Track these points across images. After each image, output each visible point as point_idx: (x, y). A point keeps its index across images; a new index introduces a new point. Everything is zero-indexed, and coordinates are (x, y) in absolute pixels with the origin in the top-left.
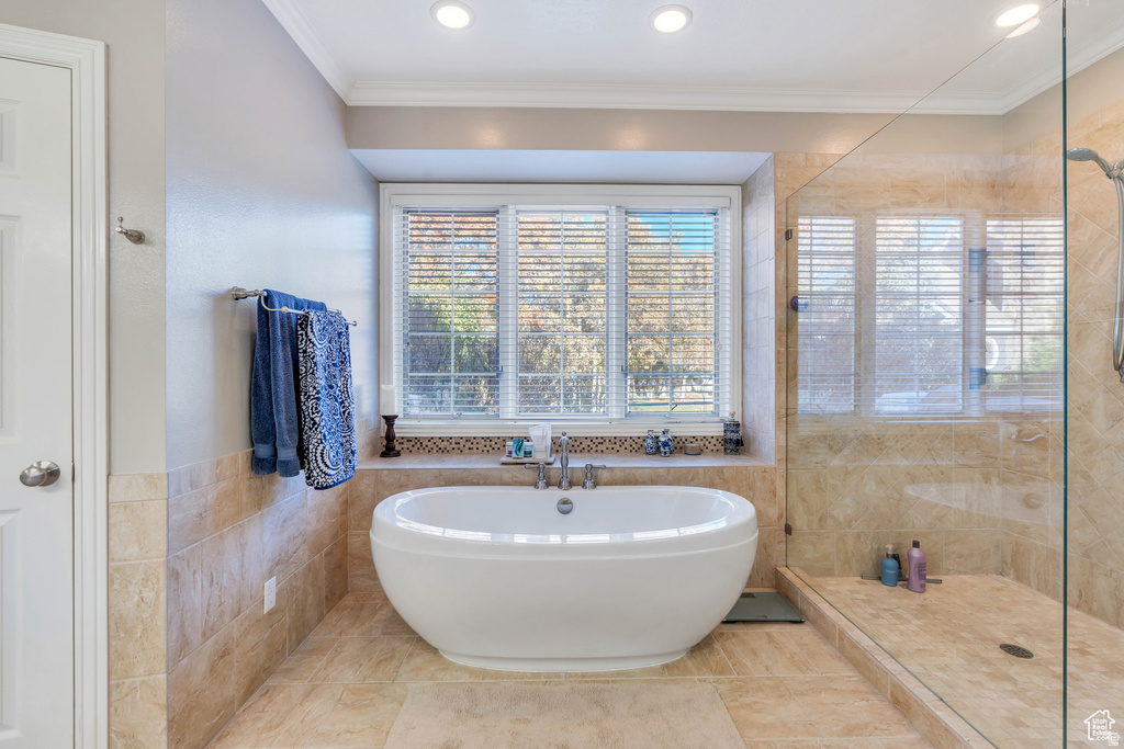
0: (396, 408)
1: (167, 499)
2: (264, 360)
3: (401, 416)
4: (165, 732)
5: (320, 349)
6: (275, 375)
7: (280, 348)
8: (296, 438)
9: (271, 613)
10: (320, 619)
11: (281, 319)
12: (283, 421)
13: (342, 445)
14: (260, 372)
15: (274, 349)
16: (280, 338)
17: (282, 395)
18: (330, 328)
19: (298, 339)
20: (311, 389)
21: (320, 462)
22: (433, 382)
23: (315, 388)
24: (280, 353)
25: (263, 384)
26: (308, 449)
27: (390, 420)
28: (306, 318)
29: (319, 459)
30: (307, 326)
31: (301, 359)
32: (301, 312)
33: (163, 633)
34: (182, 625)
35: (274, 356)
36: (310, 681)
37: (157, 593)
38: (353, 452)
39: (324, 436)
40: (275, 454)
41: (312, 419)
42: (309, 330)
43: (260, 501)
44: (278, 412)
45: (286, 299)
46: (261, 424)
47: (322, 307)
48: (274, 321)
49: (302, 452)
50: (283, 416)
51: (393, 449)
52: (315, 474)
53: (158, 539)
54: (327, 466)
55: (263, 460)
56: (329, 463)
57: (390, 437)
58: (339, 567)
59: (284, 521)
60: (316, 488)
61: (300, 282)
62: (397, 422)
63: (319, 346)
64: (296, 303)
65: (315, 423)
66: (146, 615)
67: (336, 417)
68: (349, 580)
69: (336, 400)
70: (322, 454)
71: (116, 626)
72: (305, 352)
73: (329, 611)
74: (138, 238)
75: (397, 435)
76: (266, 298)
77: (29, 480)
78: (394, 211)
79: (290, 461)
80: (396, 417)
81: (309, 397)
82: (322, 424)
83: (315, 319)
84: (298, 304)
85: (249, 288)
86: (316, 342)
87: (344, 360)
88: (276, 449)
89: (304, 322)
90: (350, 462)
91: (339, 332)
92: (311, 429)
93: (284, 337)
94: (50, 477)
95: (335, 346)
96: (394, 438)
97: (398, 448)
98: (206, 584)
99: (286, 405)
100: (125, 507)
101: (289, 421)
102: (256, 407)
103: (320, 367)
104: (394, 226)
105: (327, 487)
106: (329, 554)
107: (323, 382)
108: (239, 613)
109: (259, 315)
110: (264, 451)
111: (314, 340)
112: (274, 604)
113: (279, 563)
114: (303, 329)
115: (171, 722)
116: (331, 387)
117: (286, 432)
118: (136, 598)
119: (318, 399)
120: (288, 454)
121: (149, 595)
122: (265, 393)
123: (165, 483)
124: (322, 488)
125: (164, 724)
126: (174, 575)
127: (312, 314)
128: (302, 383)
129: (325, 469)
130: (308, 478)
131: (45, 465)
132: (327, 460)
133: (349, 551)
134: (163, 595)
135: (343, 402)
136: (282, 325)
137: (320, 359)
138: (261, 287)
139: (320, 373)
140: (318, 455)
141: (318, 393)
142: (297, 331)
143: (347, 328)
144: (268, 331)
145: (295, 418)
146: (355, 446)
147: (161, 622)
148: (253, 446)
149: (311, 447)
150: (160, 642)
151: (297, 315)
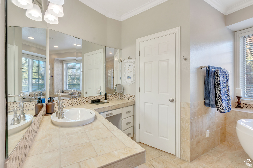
0: (241, 95)
1: (190, 108)
2: (207, 81)
3: (243, 97)
4: (189, 152)
5: (221, 79)
6: (210, 85)
7: (211, 79)
8: (215, 99)
9: (207, 138)
10: (218, 145)
11: (211, 72)
12: (212, 95)
13: (227, 103)
14: (206, 84)
15: (210, 79)
16: (211, 76)
17: (212, 89)
18: (223, 73)
19: (215, 76)
20: (219, 88)
21: (221, 106)
22: (250, 87)
23: (220, 88)
24: (211, 80)
25: (207, 87)
26: (218, 102)
27: (239, 98)
28: (218, 71)
29: (221, 105)
30: (218, 73)
31: (216, 81)
32: (216, 70)
33: (189, 133)
34: (192, 133)
35: (210, 80)
36: (218, 158)
37: (188, 125)
38: (230, 105)
39: (222, 100)
40: (210, 102)
41: (219, 95)
42: (218, 74)
43: (206, 112)
44: (211, 93)
45: (212, 67)
46: (207, 95)
47: (220, 68)
48: (210, 72)
49: (216, 103)
50: (212, 94)
51: (240, 106)
52: (220, 109)
53: (189, 114)
54: (223, 107)
55: (207, 103)
56: (224, 107)
57: (239, 103)
58: (223, 134)
59: (211, 118)
60: (220, 112)
61: (214, 63)
62: (241, 99)
63: (221, 78)
64: (214, 68)
65: (220, 96)
66: (186, 128)
67: (225, 95)
68: (226, 138)
69: (225, 91)
70: (222, 104)
71: (182, 129)
72: (217, 79)
73: (221, 143)
74: (185, 59)
75: (241, 102)
76: (208, 68)
77: (171, 101)
78: (240, 38)
79: (213, 104)
80: (241, 97)
81: (218, 90)
82: (222, 97)
83: (220, 71)
84: (215, 68)
85: (204, 66)
86: (220, 77)
87: (227, 81)
88: (210, 101)
89: (217, 72)
90: (229, 107)
91: (226, 74)
92: (219, 98)
93: (212, 76)
94: (173, 101)
95: (225, 78)
96: (241, 103)
97: (242, 106)
98: (196, 126)
99: (213, 92)
100: (183, 108)
101: (213, 95)
102: (205, 92)
103: (221, 83)
104: (240, 43)
105: (223, 112)
106: (221, 129)
107: (222, 87)
108: (201, 135)
109: (206, 72)
110: (207, 101)
111: (220, 76)
112: (208, 136)
113: (209, 128)
114: (217, 74)
115: (190, 150)
116: (224, 88)
117: (213, 98)
118: (185, 125)
119: (221, 90)
120: (213, 103)
121: (187, 125)
122: (207, 89)
123: (190, 105)
124: (222, 112)
125: (189, 150)
126: (191, 123)
127: (219, 70)
128: (216, 87)
129: (223, 108)
130: (218, 109)
131: (172, 98)
132: (223, 106)
133: (226, 130)
134: (189, 126)
135: (227, 92)
136: (212, 73)
137: (221, 81)
138: (207, 65)
139: (221, 84)
140: (221, 104)
141: (221, 89)
142: (215, 74)
143: (228, 73)
144: (208, 75)
145: (215, 95)
146: (231, 103)
147: (189, 131)
148: (204, 100)
149: (219, 102)
150: (189, 134)
151: (215, 71)
